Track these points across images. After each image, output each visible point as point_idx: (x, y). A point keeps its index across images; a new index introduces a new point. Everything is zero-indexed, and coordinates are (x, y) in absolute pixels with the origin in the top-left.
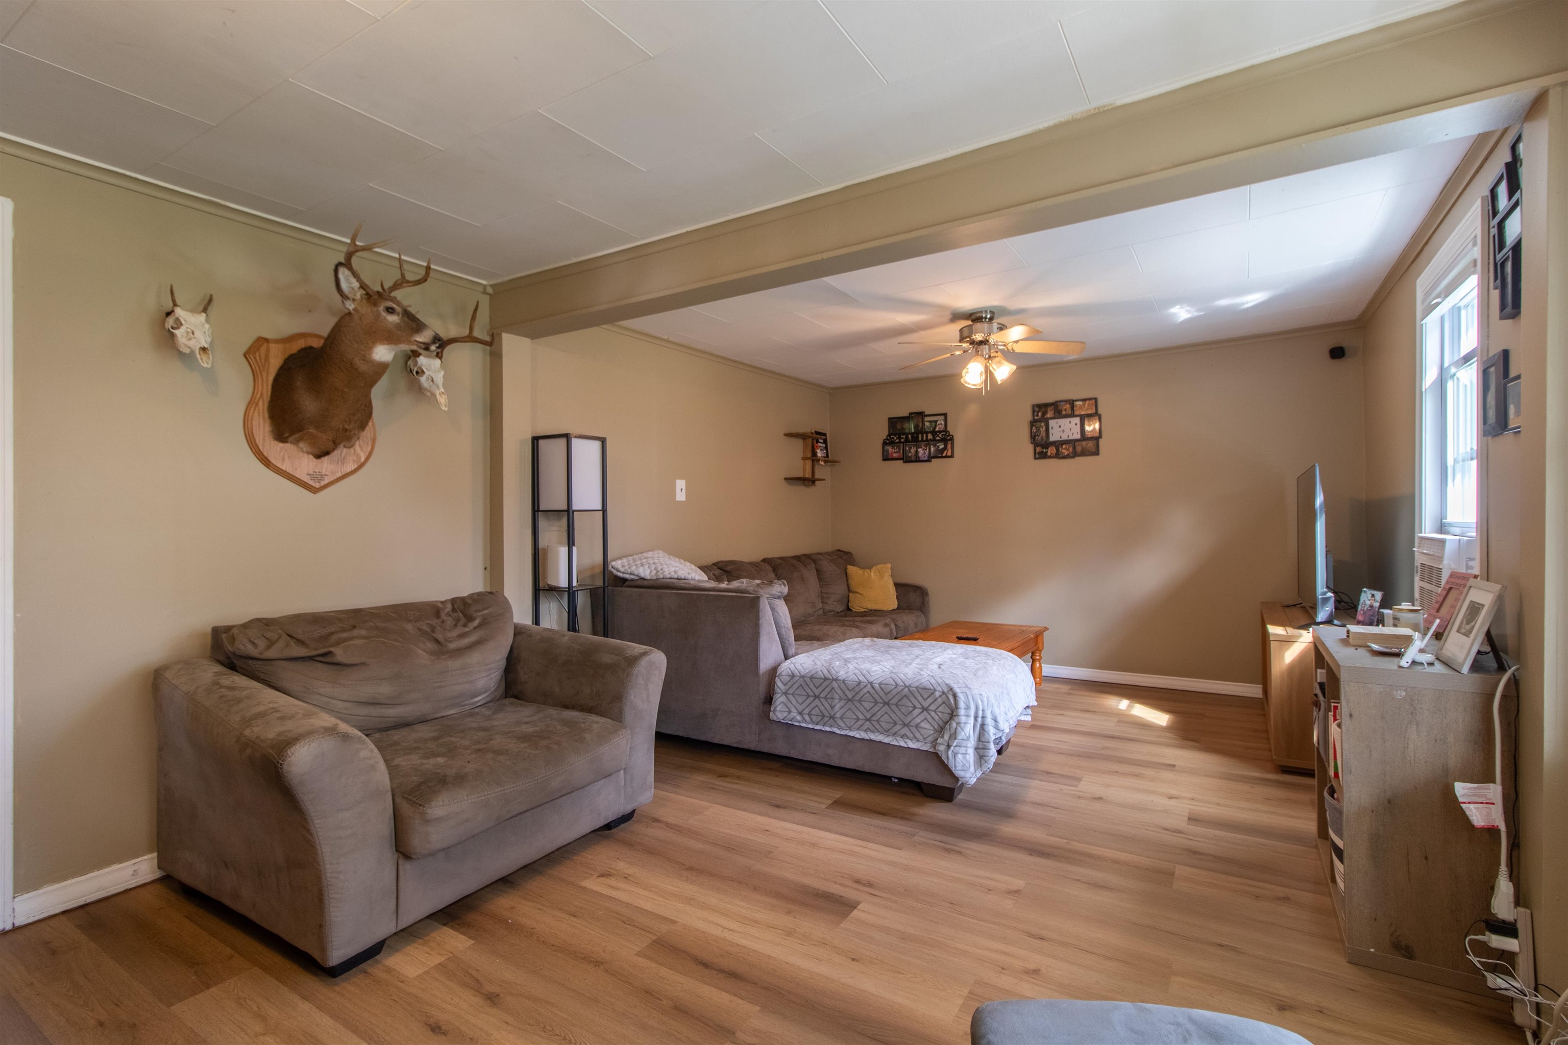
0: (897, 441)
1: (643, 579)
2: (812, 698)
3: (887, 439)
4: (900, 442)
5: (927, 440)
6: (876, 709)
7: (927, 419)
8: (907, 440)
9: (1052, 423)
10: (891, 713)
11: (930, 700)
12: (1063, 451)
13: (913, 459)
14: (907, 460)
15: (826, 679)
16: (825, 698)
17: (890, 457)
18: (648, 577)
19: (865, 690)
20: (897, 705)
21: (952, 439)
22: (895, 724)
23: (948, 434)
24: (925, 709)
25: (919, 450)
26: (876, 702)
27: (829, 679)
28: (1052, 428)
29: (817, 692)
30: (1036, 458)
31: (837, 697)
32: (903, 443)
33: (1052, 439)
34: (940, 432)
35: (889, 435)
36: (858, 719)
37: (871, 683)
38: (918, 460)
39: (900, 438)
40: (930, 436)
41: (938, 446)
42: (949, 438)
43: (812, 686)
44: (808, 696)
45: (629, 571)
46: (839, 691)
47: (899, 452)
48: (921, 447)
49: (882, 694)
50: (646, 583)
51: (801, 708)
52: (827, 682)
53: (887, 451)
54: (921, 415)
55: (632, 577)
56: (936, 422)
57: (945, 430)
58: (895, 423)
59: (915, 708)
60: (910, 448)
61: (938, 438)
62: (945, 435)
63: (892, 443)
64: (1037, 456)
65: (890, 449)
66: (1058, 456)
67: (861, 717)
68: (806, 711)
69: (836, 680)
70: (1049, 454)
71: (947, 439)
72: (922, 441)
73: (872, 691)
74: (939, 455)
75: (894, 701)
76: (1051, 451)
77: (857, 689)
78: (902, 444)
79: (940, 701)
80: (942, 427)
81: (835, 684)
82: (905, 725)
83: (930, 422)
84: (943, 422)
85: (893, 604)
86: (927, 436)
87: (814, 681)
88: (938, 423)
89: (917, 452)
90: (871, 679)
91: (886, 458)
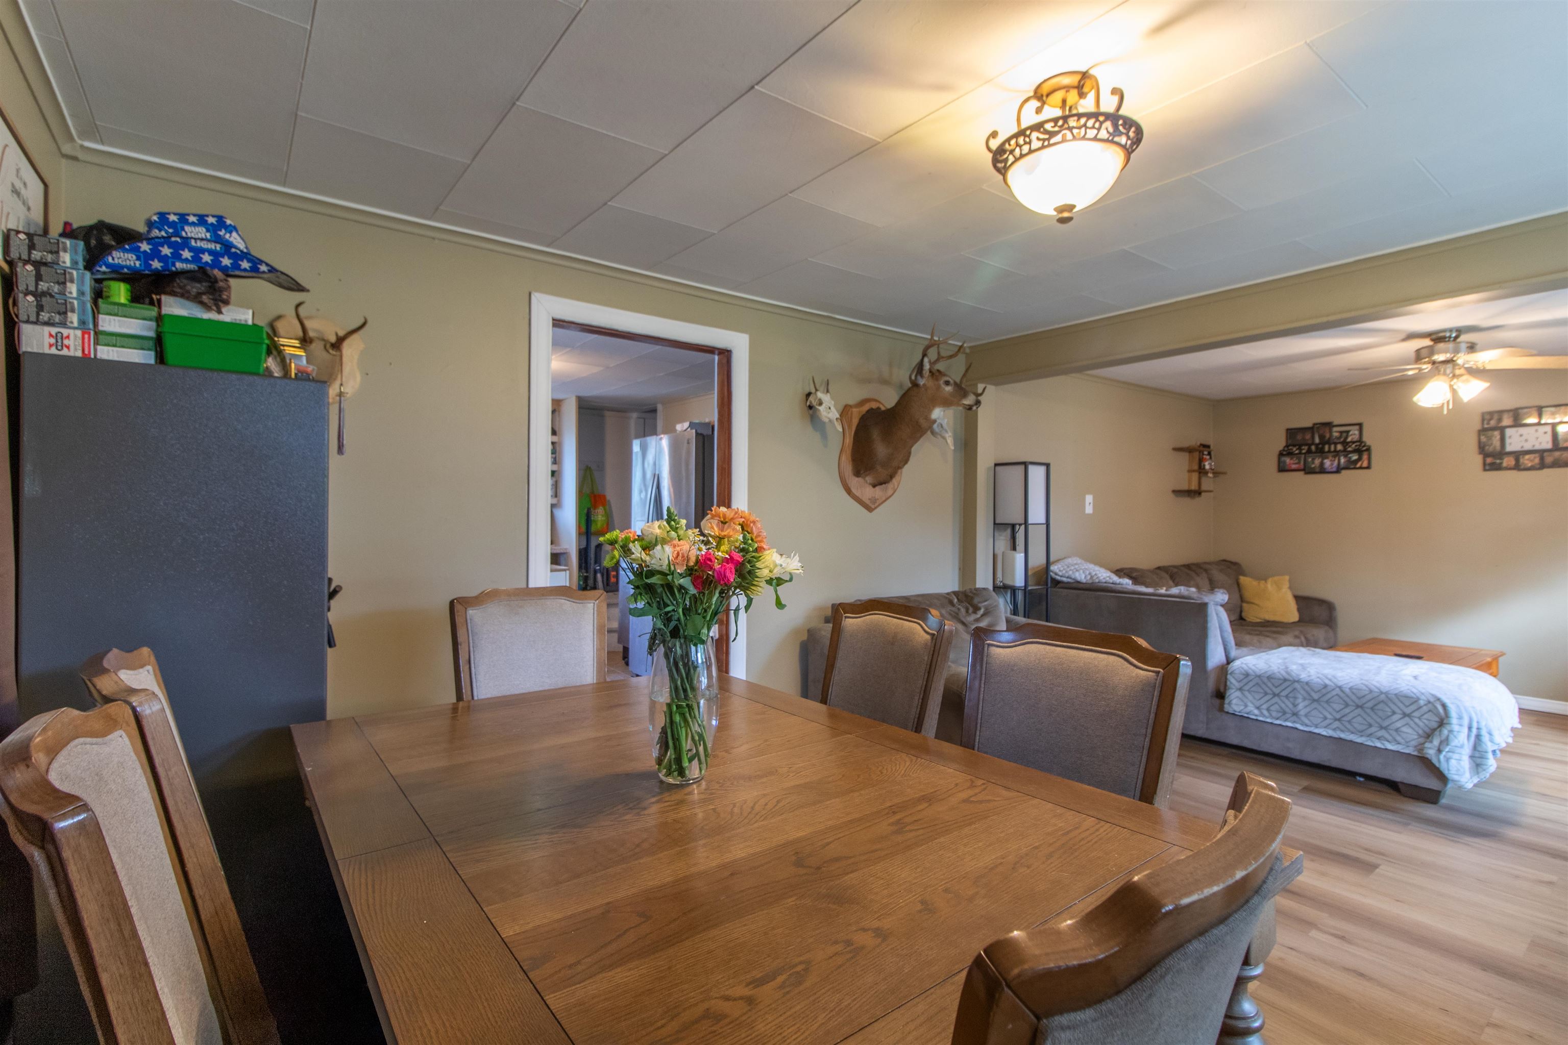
0: (1297, 452)
1: (1079, 582)
2: (1271, 696)
3: (1284, 450)
4: (1300, 453)
5: (1335, 451)
6: (1347, 710)
7: (1335, 429)
8: (1309, 451)
9: (1509, 432)
10: (1365, 716)
11: (1413, 707)
12: (1526, 462)
13: (1317, 470)
14: (1308, 471)
15: (1285, 680)
16: (1287, 697)
17: (1287, 468)
18: (1084, 581)
19: (1334, 693)
20: (1372, 709)
21: (1368, 450)
22: (1370, 726)
23: (1363, 444)
24: (1405, 715)
25: (1325, 461)
26: (1347, 705)
27: (1290, 681)
28: (1510, 437)
29: (1277, 691)
30: (1485, 470)
31: (1300, 696)
32: (1305, 454)
33: (1509, 448)
34: (1354, 442)
35: (1287, 446)
36: (1325, 718)
37: (1340, 687)
38: (1322, 471)
39: (1300, 449)
40: (1339, 447)
41: (1350, 458)
42: (1364, 448)
43: (1270, 684)
44: (1266, 694)
45: (1067, 575)
46: (1302, 692)
47: (1299, 463)
48: (1327, 458)
49: (1353, 697)
50: (1081, 586)
51: (1258, 703)
52: (1287, 684)
53: (1285, 462)
54: (1329, 425)
55: (1069, 580)
56: (1348, 432)
57: (1360, 441)
58: (1292, 434)
59: (1394, 713)
60: (1313, 459)
61: (1349, 449)
62: (1360, 445)
63: (1290, 454)
64: (1487, 468)
65: (1288, 460)
66: (1517, 467)
67: (1329, 716)
68: (1265, 706)
69: (1298, 681)
70: (1505, 465)
71: (1362, 449)
72: (1329, 451)
73: (1342, 695)
74: (1352, 465)
75: (1370, 705)
76: (1508, 461)
77: (1324, 691)
78: (1303, 456)
79: (1425, 709)
80: (1356, 438)
81: (1296, 685)
82: (1382, 728)
83: (1341, 432)
84: (1357, 432)
85: (1294, 616)
86: (1335, 447)
87: (1273, 681)
88: (1351, 433)
89: (1322, 464)
90: (1340, 684)
91: (1282, 469)
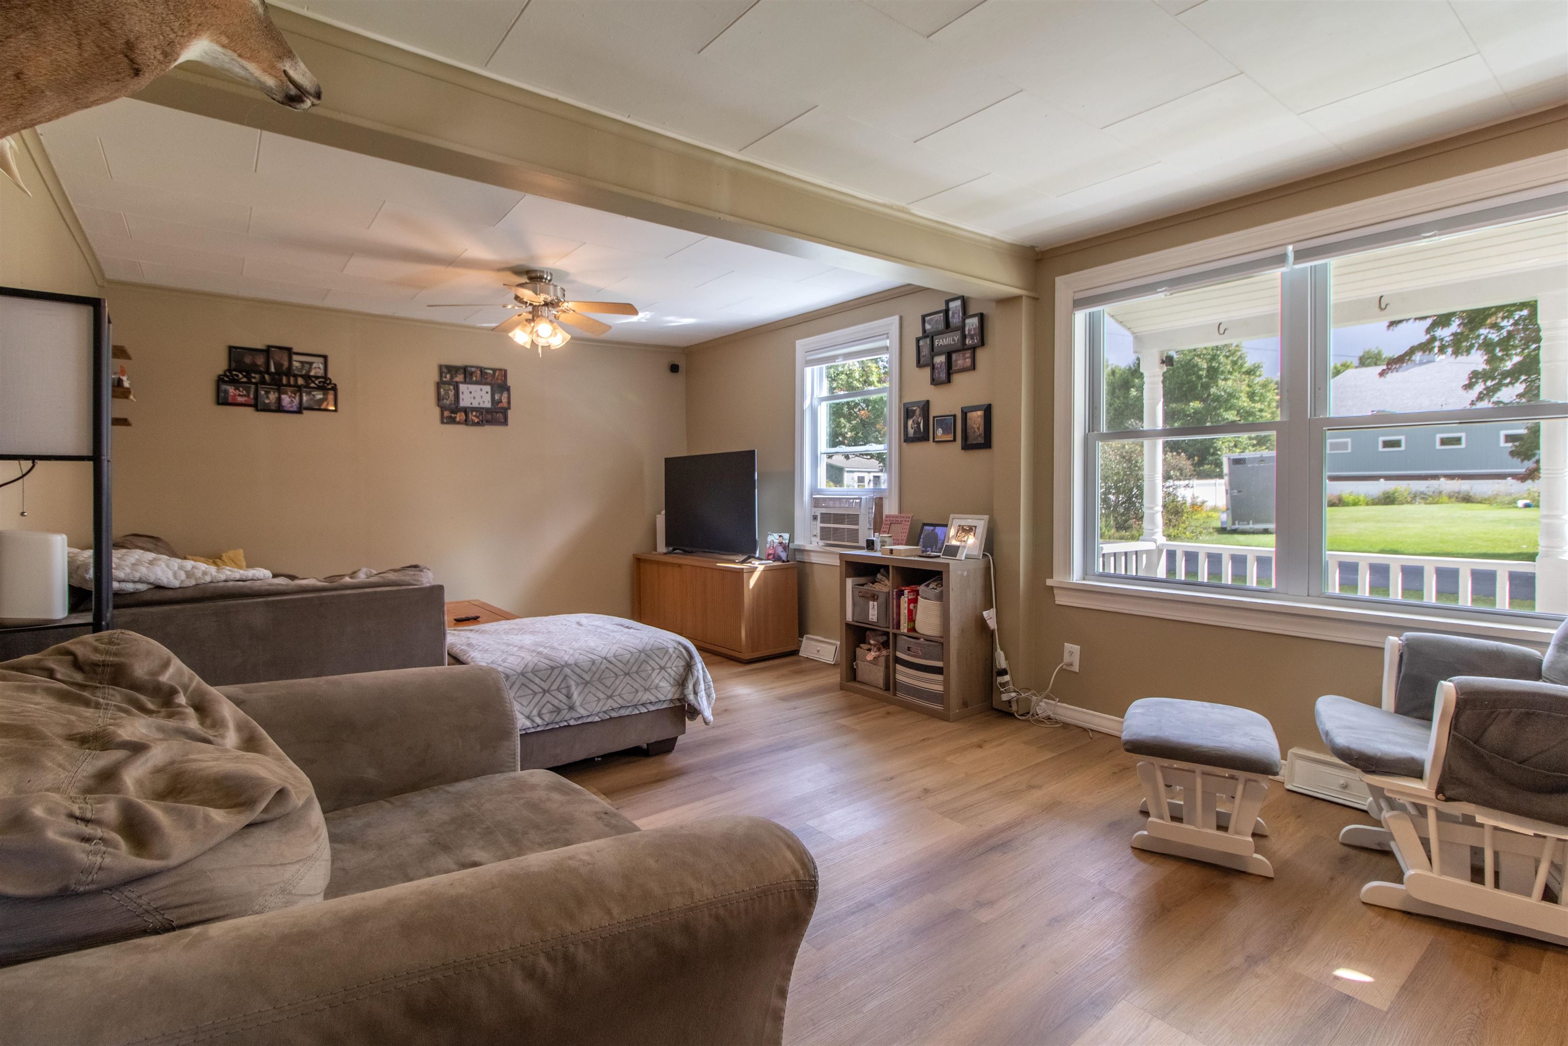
0: (244, 380)
1: (159, 587)
2: (541, 695)
3: (225, 375)
4: (250, 382)
5: (296, 385)
6: (618, 682)
7: (295, 357)
8: (263, 382)
9: (463, 387)
10: (632, 682)
11: (666, 658)
12: (474, 418)
13: (273, 408)
14: (258, 406)
15: (553, 668)
16: (558, 689)
17: (230, 400)
19: (603, 667)
20: (637, 672)
21: (335, 389)
22: (637, 691)
23: (328, 382)
24: (662, 668)
25: (283, 396)
26: (617, 676)
27: (558, 667)
28: (463, 393)
29: (545, 686)
30: (442, 422)
31: (572, 683)
32: (256, 384)
33: (463, 404)
34: (317, 377)
35: (230, 370)
36: (599, 700)
37: (605, 658)
38: (279, 409)
39: (248, 376)
40: (300, 381)
41: (314, 395)
42: (329, 387)
43: (537, 680)
44: (535, 693)
45: (137, 575)
46: (575, 677)
47: (248, 396)
48: (286, 393)
49: (619, 664)
51: (527, 711)
52: (556, 672)
53: (226, 392)
54: (289, 351)
55: (142, 587)
56: (311, 364)
57: (325, 377)
58: (235, 354)
59: (653, 669)
60: (267, 393)
61: (313, 385)
62: (324, 382)
63: (234, 382)
64: (445, 421)
65: (231, 390)
66: (466, 422)
67: (602, 696)
68: (535, 712)
69: (567, 665)
70: (458, 419)
71: (326, 385)
72: (289, 385)
73: (611, 666)
74: (317, 407)
75: (634, 669)
76: (460, 416)
77: (594, 669)
78: (253, 387)
79: (674, 655)
80: (321, 372)
81: (567, 671)
82: (646, 690)
83: (302, 362)
84: (321, 366)
86: (296, 381)
87: (539, 674)
88: (314, 365)
89: (279, 400)
90: (603, 654)
91: (222, 400)
